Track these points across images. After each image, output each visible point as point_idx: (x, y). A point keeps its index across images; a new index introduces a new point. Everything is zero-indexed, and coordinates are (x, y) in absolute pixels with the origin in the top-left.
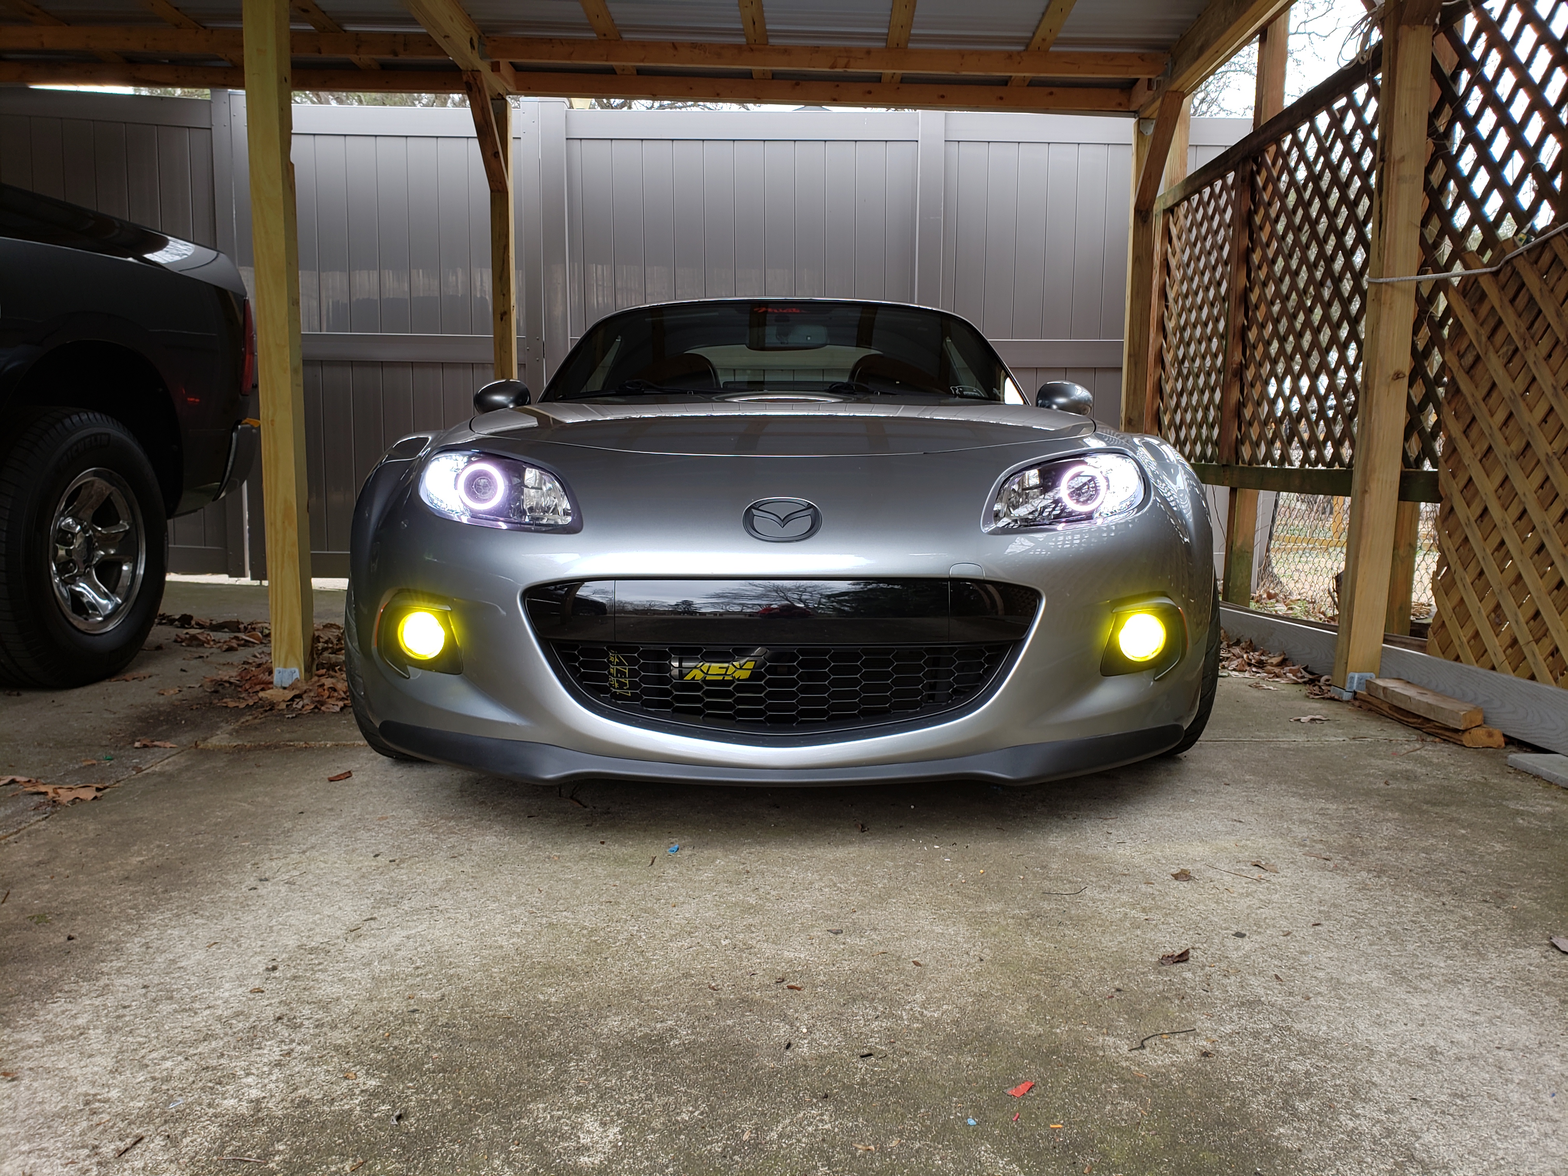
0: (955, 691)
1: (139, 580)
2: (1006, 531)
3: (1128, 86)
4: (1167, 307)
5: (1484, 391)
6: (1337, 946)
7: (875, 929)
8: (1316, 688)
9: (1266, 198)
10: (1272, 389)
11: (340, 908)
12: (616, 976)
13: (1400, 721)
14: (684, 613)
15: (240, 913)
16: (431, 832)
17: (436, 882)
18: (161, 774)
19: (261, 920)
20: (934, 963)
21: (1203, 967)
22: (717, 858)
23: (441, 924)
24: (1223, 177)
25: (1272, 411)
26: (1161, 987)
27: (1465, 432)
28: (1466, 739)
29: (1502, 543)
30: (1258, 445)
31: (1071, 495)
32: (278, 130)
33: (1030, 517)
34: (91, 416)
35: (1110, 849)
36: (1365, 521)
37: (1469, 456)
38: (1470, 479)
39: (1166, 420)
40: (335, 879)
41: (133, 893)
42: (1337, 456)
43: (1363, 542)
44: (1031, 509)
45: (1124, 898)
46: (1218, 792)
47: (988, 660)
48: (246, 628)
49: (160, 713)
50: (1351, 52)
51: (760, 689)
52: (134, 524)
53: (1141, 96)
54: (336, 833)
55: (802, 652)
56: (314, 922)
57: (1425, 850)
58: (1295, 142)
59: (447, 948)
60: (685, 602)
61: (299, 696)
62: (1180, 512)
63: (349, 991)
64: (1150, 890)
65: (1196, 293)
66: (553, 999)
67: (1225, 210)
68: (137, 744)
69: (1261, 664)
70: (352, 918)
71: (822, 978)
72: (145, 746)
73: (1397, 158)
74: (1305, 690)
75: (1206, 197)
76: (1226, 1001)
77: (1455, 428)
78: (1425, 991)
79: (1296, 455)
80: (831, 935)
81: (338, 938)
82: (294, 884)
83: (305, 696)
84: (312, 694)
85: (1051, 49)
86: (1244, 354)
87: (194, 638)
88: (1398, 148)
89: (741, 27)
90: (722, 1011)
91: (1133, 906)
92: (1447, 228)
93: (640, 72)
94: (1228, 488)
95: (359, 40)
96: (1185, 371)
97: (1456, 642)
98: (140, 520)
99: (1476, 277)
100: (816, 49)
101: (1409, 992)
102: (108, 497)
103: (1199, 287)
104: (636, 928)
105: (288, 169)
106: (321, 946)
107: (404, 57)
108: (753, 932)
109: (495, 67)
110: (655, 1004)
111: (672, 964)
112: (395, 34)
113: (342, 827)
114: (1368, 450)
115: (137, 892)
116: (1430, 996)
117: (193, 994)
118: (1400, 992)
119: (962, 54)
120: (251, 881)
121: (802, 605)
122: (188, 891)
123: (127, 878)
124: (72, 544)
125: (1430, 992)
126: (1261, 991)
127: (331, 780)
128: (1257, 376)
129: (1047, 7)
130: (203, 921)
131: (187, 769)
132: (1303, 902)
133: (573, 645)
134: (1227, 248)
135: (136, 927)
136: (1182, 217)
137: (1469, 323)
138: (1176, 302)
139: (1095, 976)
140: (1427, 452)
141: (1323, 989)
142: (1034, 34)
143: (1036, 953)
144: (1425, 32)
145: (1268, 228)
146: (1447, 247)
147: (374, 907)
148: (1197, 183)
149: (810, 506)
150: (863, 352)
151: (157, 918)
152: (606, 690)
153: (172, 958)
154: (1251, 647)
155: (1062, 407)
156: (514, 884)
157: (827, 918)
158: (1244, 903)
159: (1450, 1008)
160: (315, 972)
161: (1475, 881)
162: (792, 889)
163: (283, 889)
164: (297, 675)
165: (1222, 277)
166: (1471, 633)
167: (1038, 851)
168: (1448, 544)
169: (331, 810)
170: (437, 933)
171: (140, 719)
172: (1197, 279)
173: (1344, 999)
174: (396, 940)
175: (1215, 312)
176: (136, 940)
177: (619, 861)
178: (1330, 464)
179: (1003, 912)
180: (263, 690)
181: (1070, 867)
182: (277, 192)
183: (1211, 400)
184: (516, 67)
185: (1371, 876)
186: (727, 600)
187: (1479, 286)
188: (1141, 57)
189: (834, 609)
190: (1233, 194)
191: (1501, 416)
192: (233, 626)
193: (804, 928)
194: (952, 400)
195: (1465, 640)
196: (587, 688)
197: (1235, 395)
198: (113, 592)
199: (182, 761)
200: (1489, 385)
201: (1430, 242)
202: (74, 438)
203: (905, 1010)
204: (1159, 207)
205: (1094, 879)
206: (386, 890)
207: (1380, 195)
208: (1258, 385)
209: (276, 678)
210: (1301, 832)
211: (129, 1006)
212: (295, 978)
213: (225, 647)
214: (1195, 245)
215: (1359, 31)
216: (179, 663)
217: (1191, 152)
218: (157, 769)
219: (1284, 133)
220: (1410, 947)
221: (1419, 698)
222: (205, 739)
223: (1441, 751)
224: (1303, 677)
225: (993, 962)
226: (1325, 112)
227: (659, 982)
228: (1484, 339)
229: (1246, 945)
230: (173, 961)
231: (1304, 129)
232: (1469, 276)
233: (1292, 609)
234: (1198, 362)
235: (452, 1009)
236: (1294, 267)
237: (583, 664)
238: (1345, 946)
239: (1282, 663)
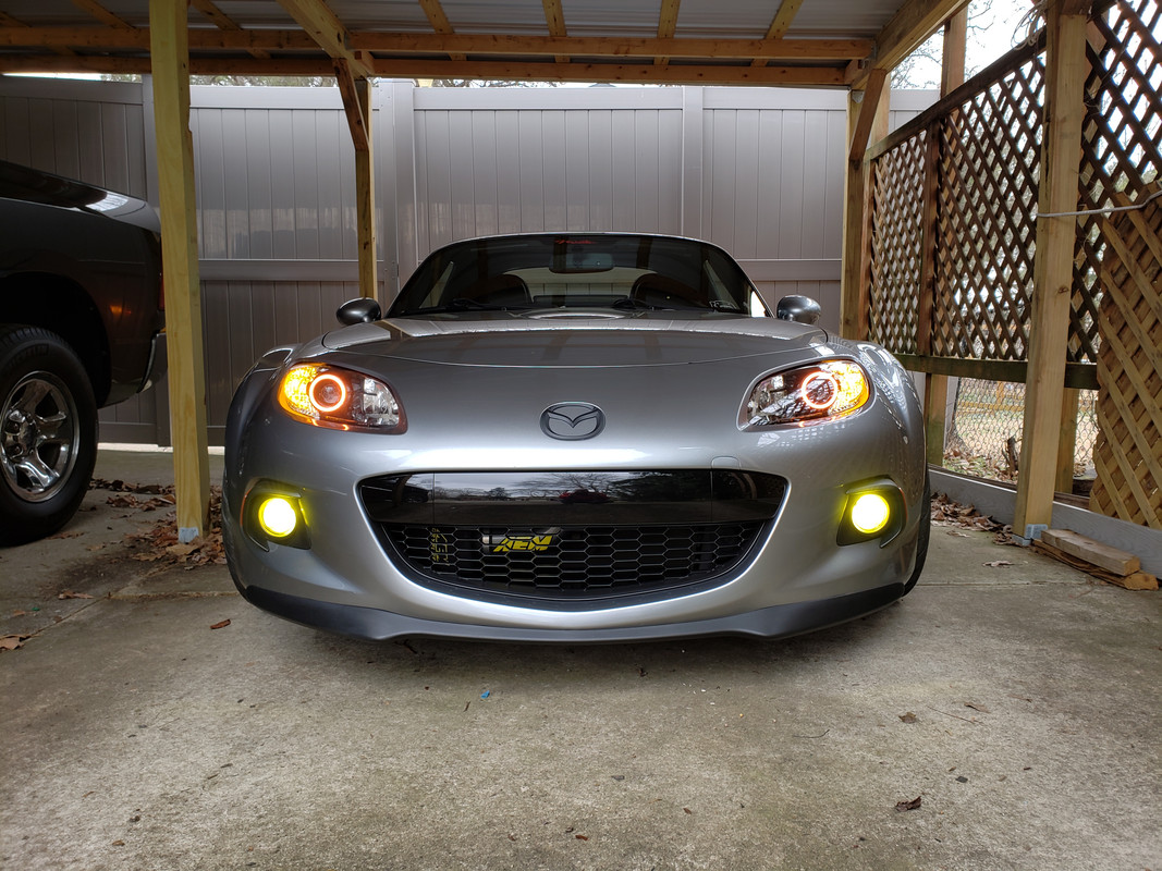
0: (718, 562)
1: (74, 459)
2: (758, 428)
3: (843, 66)
4: (874, 234)
5: (1134, 303)
6: (1047, 792)
7: (651, 775)
8: (1000, 535)
9: (951, 150)
10: (958, 297)
11: (203, 755)
12: (430, 825)
13: (1071, 565)
14: (497, 498)
15: (117, 761)
16: (288, 677)
17: (286, 727)
18: (76, 623)
19: (134, 769)
20: (702, 809)
21: (933, 815)
22: (520, 703)
23: (286, 770)
24: (917, 135)
25: (958, 314)
26: (899, 836)
27: (1118, 335)
28: (1127, 583)
29: (1152, 423)
30: (947, 341)
31: (809, 396)
32: (178, 107)
33: (777, 414)
34: (33, 330)
35: (847, 691)
36: (1038, 404)
37: (1122, 354)
38: (1124, 372)
39: (875, 320)
40: (203, 725)
41: (31, 741)
42: (1011, 351)
43: (1037, 421)
44: (777, 408)
45: (862, 741)
46: (931, 634)
47: (743, 536)
48: (164, 491)
49: (85, 567)
50: (1022, 36)
51: (556, 561)
52: (70, 414)
53: (853, 73)
54: (210, 679)
55: (590, 530)
56: (179, 770)
57: (1109, 691)
58: (974, 107)
59: (288, 795)
60: (498, 489)
61: (198, 551)
62: (896, 403)
63: (198, 843)
64: (882, 732)
65: (897, 224)
66: (374, 850)
67: (919, 160)
68: (61, 596)
69: (955, 515)
70: (211, 764)
71: (606, 826)
72: (68, 597)
73: (1060, 118)
74: (993, 536)
75: (904, 150)
76: (957, 852)
77: (1111, 332)
78: (1128, 839)
79: (978, 348)
80: (615, 781)
81: (197, 785)
82: (168, 730)
83: (202, 550)
84: (208, 549)
85: (784, 38)
86: (936, 270)
87: (122, 500)
88: (1061, 111)
89: (545, 23)
90: (518, 862)
91: (869, 749)
92: (1099, 173)
93: (469, 58)
94: (925, 374)
95: (253, 37)
96: (889, 283)
97: (1114, 501)
98: (75, 411)
99: (1125, 213)
100: (603, 40)
101: (1115, 841)
102: (49, 394)
103: (899, 219)
104: (449, 775)
105: (187, 135)
106: (181, 795)
107: (287, 49)
108: (548, 779)
109: (358, 56)
110: (461, 855)
111: (478, 812)
112: (280, 31)
113: (215, 674)
114: (1040, 349)
115: (35, 739)
116: (1132, 844)
117: (64, 847)
118: (1107, 841)
119: (716, 42)
120: (132, 728)
121: (593, 491)
122: (77, 739)
123: (29, 726)
124: (18, 431)
125: (1132, 840)
126: (987, 841)
127: (213, 628)
128: (947, 287)
129: (781, 6)
130: (84, 770)
131: (98, 618)
132: (1013, 744)
133: (400, 526)
134: (921, 189)
135: (27, 775)
136: (885, 165)
137: (1120, 248)
138: (882, 230)
139: (840, 824)
140: (1086, 348)
141: (1040, 839)
142: (771, 26)
143: (789, 798)
144: (1080, 19)
145: (953, 173)
146: (1099, 187)
147: (231, 754)
148: (897, 139)
149: (596, 410)
150: (642, 272)
151: (46, 767)
152: (428, 563)
153: (52, 808)
154: (947, 500)
155: (798, 318)
156: (351, 729)
157: (612, 764)
158: (963, 746)
159: (1151, 857)
160: (171, 822)
161: (1155, 722)
162: (583, 734)
163: (158, 736)
164: (197, 533)
165: (918, 211)
166: (1126, 495)
167: (787, 693)
168: (1107, 424)
169: (209, 656)
170: (282, 779)
171: (68, 573)
172: (897, 212)
173: (1060, 850)
174: (245, 787)
175: (913, 237)
176: (26, 789)
177: (440, 706)
178: (1006, 357)
179: (760, 756)
180: (170, 545)
181: (814, 710)
182: (177, 153)
183: (910, 305)
184: (375, 56)
185: (1067, 718)
186: (530, 487)
187: (1128, 220)
188: (853, 43)
189: (619, 493)
190: (926, 148)
191: (1149, 322)
192: (154, 489)
193: (592, 774)
194: (711, 314)
195: (1121, 500)
196: (412, 562)
197: (929, 302)
198: (52, 468)
199: (95, 610)
200: (1138, 298)
201: (1085, 184)
202: (19, 348)
203: (677, 860)
204: (867, 157)
205: (835, 722)
206: (244, 736)
207: (1046, 148)
208: (947, 295)
209: (180, 535)
210: (1004, 673)
211: (9, 858)
212: (153, 829)
213: (146, 507)
214: (896, 186)
215: (1028, 20)
216: (108, 521)
217: (891, 115)
218: (73, 618)
219: (965, 101)
220: (1110, 792)
221: (1086, 547)
222: (117, 590)
223: (1107, 593)
224: (988, 526)
225: (752, 809)
226: (997, 84)
227: (466, 831)
228: (1133, 261)
229: (969, 790)
230: (53, 811)
231: (981, 97)
232: (1119, 212)
233: (973, 464)
234: (899, 276)
235: (285, 862)
236: (975, 204)
237: (408, 542)
238: (1054, 791)
239: (972, 514)
